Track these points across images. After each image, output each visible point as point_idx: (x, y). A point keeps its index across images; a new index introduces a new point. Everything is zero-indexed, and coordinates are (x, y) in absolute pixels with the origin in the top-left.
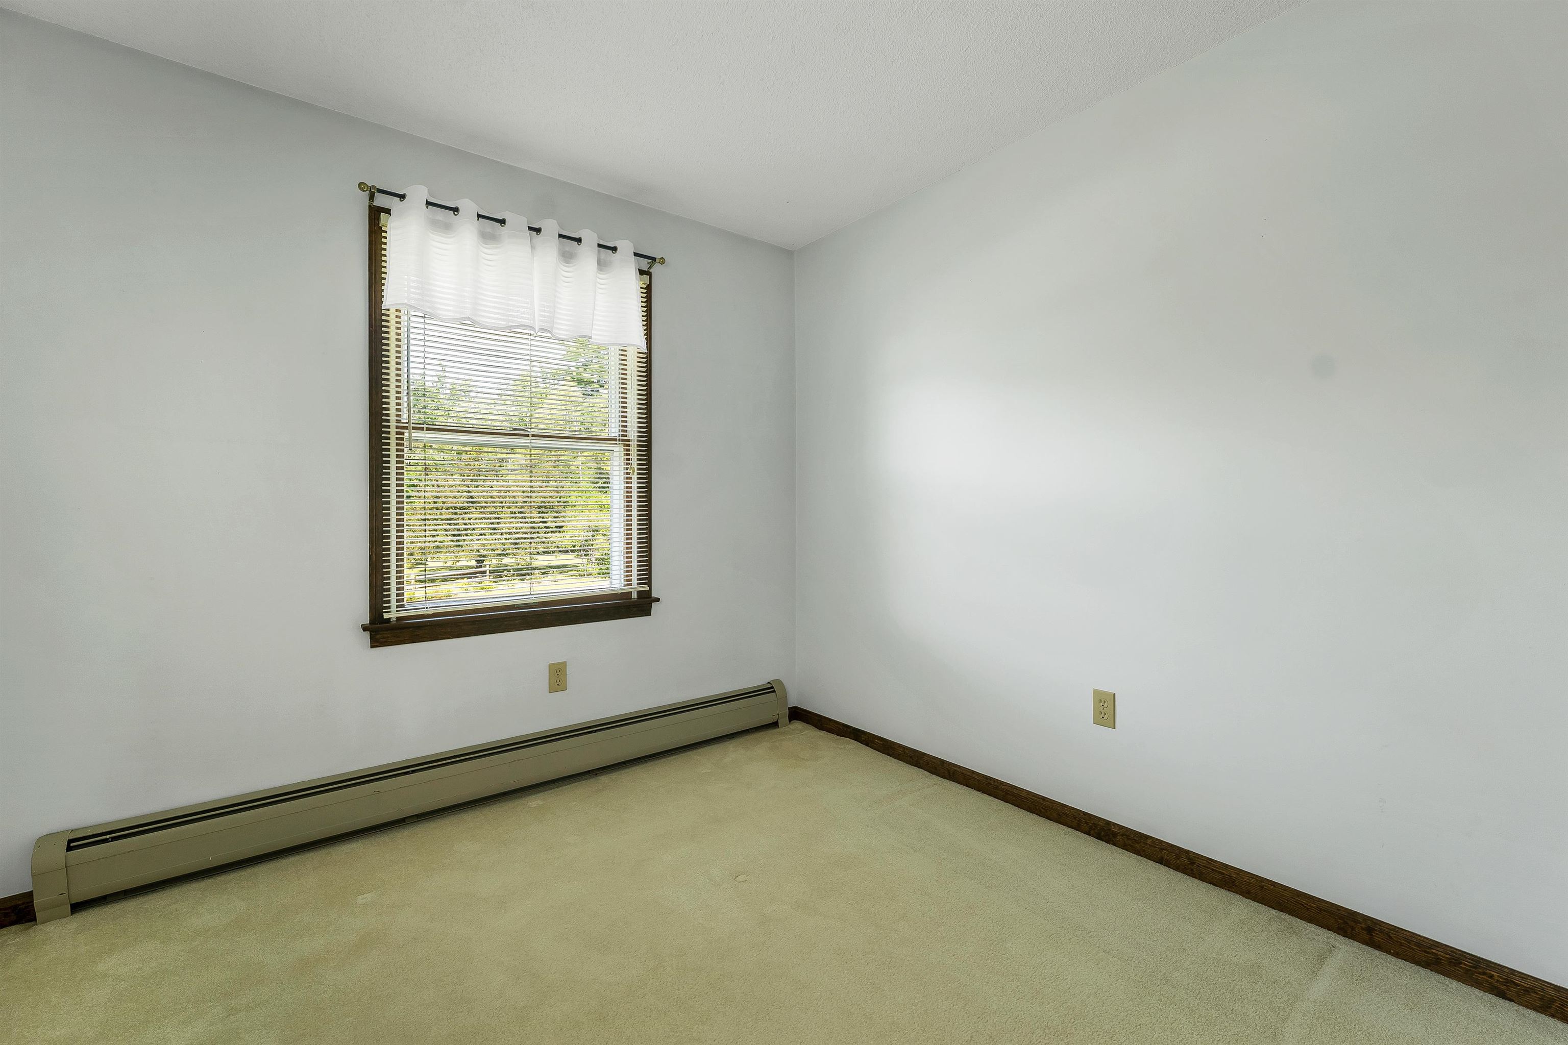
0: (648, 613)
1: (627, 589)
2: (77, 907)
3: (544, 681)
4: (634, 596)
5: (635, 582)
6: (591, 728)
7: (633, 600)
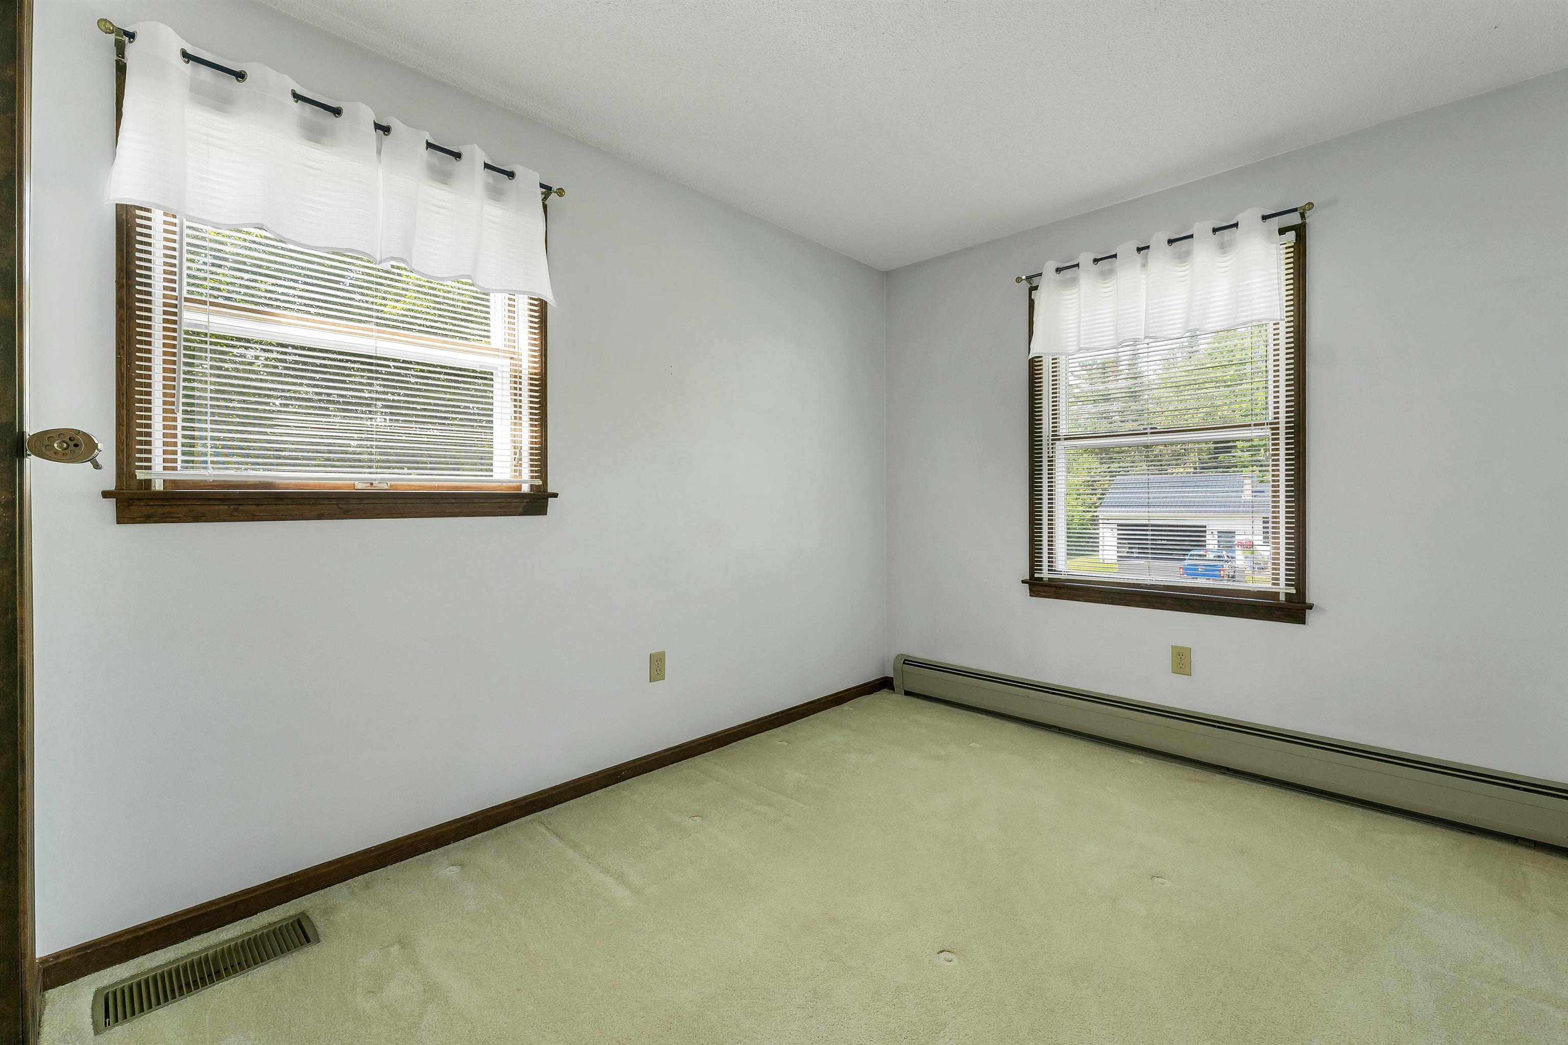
0: (1301, 620)
1: (1275, 589)
2: (907, 693)
3: (1166, 660)
4: (1282, 598)
5: (1282, 582)
6: (1226, 725)
7: (1280, 602)
